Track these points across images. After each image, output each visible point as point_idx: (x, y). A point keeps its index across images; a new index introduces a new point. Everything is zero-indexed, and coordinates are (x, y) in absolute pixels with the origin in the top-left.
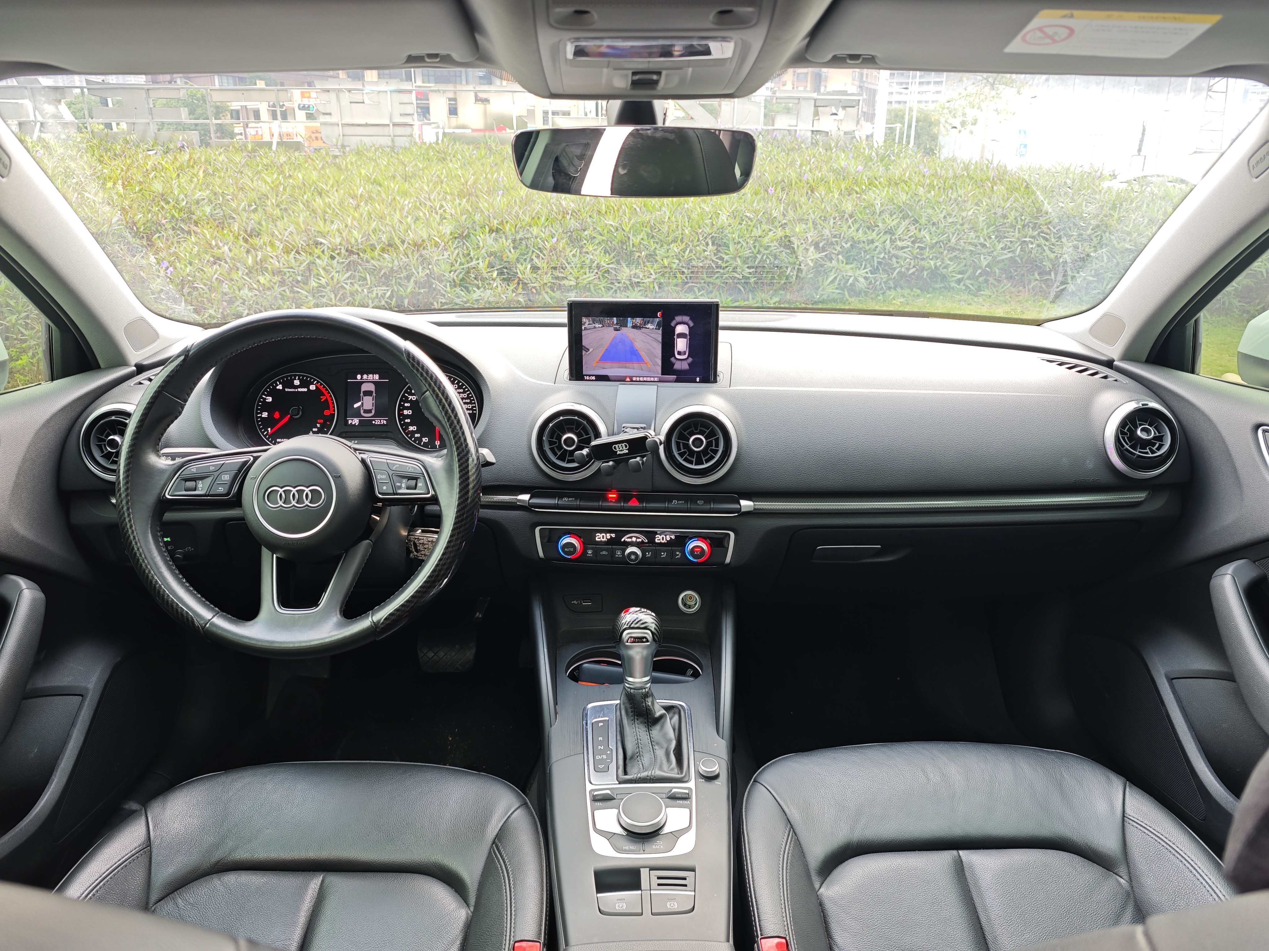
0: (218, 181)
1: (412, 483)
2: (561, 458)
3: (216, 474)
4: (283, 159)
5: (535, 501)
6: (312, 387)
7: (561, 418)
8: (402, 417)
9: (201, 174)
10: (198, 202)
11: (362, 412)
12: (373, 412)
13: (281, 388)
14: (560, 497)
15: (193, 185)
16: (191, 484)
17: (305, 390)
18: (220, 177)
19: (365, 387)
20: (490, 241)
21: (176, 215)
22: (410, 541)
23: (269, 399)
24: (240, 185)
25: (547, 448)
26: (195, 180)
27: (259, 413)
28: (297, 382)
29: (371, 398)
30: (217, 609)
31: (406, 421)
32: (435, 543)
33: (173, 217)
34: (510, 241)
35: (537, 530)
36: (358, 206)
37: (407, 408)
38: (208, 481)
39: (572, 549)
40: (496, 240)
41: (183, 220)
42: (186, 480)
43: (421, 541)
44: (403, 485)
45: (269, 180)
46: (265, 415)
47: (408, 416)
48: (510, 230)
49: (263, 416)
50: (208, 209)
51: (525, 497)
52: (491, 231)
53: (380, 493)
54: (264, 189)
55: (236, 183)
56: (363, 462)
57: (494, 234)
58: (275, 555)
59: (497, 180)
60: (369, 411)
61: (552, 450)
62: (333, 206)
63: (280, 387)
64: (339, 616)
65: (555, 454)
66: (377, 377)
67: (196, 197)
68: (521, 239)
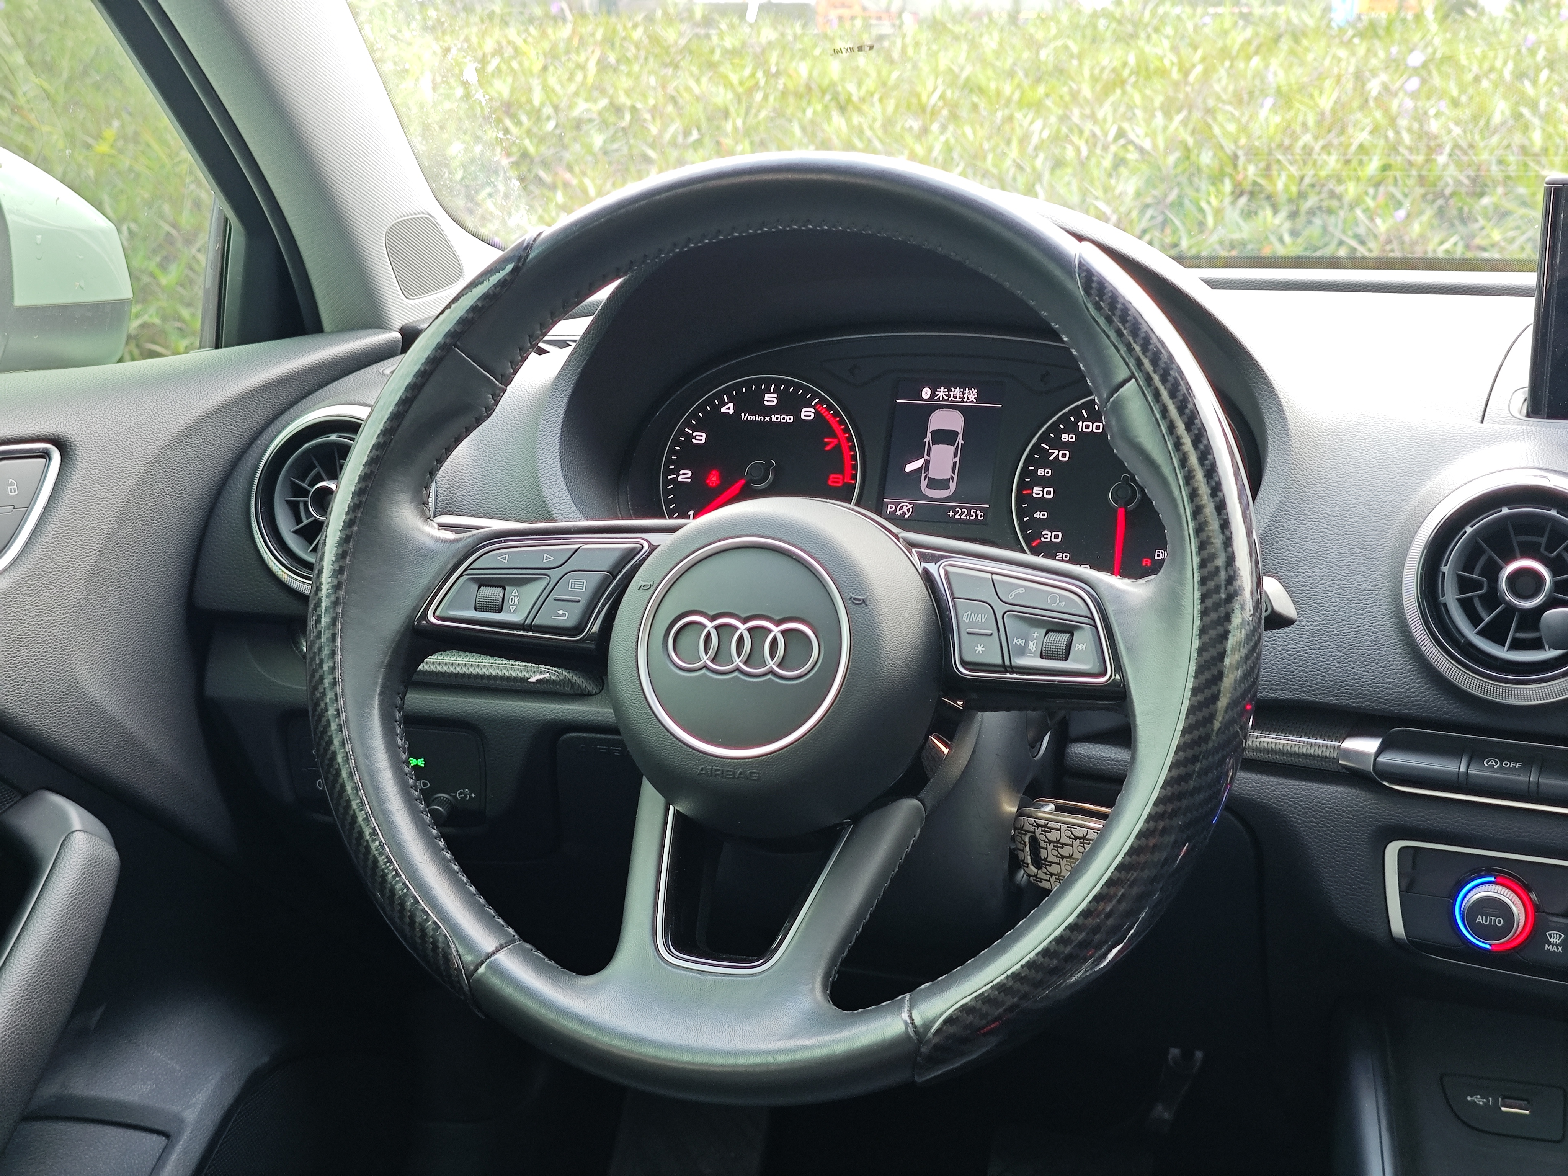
0: (625, 82)
1: (1060, 640)
2: (1495, 633)
3: (555, 574)
4: (768, 34)
5: (1395, 759)
6: (807, 414)
7: (1505, 511)
8: (1027, 504)
9: (592, 68)
10: (578, 125)
11: (924, 483)
12: (953, 486)
13: (731, 411)
14: (1477, 754)
15: (572, 88)
16: (492, 594)
17: (789, 419)
18: (629, 74)
19: (940, 420)
20: (1233, 215)
21: (532, 149)
22: (1021, 830)
23: (701, 438)
24: (670, 90)
25: (1450, 597)
26: (579, 77)
27: (672, 472)
28: (770, 399)
29: (951, 449)
30: (510, 930)
31: (1037, 515)
32: (1092, 846)
33: (525, 155)
34: (1283, 214)
35: (1392, 850)
36: (925, 131)
37: (1043, 482)
38: (533, 591)
39: (1499, 922)
40: (1248, 214)
41: (545, 164)
42: (483, 582)
43: (1053, 836)
44: (1032, 646)
45: (734, 78)
46: (685, 476)
47: (1042, 504)
48: (1287, 188)
49: (680, 479)
50: (598, 140)
51: (1368, 745)
52: (1238, 193)
53: (964, 663)
54: (722, 97)
55: (664, 87)
56: (927, 577)
57: (1243, 200)
58: (671, 808)
59: (1259, 75)
60: (942, 484)
61: (1467, 606)
62: (868, 133)
63: (729, 409)
64: (819, 994)
65: (1474, 619)
66: (972, 395)
67: (576, 113)
68: (1311, 212)
